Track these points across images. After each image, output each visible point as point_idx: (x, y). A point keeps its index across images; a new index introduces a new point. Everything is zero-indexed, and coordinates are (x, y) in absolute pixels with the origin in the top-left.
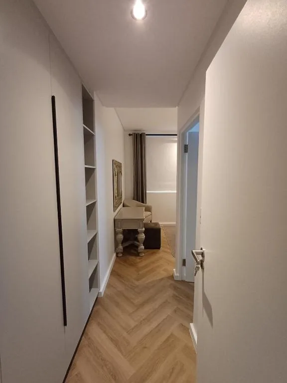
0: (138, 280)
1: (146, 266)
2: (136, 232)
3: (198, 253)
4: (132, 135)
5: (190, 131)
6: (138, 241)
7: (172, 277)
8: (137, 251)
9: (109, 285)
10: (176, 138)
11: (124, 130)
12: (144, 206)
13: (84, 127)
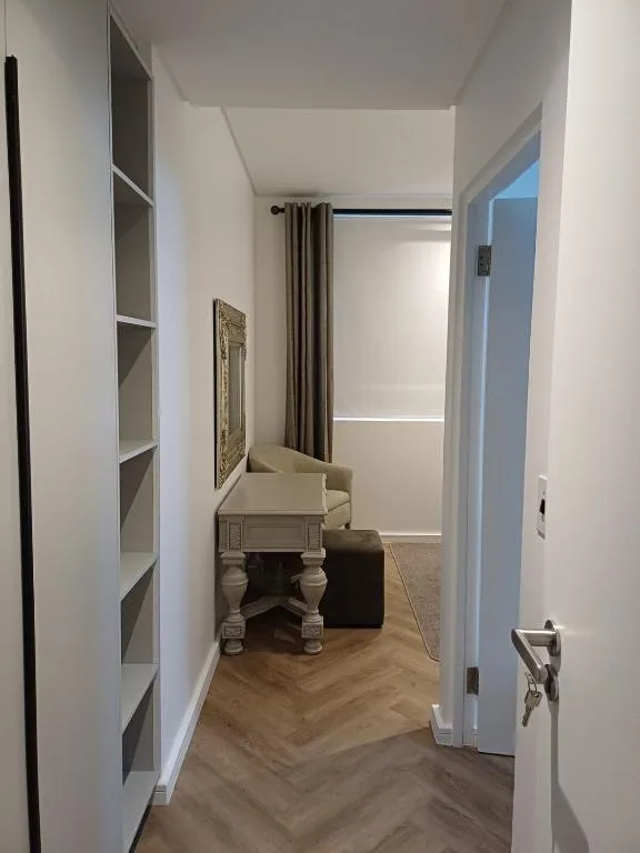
0: (300, 743)
1: (330, 692)
2: (293, 562)
3: (535, 641)
4: (283, 210)
5: (501, 196)
6: (301, 598)
7: (426, 733)
8: (297, 634)
9: (192, 761)
10: (445, 225)
11: (255, 193)
12: (325, 471)
13: (116, 177)
